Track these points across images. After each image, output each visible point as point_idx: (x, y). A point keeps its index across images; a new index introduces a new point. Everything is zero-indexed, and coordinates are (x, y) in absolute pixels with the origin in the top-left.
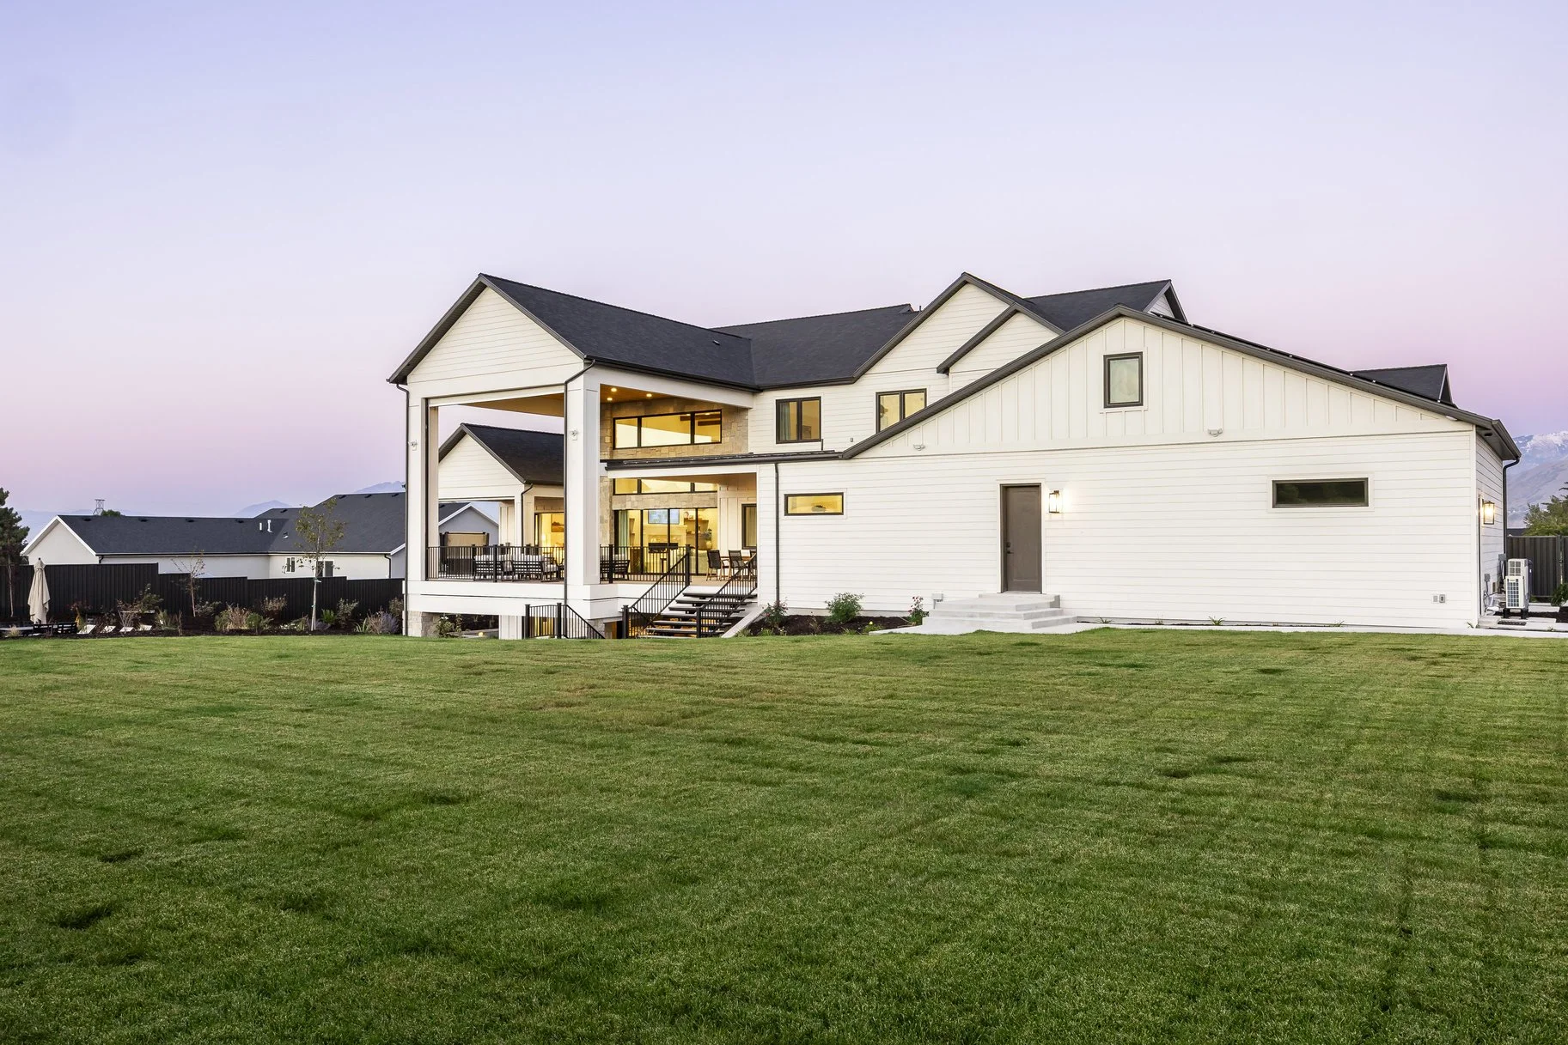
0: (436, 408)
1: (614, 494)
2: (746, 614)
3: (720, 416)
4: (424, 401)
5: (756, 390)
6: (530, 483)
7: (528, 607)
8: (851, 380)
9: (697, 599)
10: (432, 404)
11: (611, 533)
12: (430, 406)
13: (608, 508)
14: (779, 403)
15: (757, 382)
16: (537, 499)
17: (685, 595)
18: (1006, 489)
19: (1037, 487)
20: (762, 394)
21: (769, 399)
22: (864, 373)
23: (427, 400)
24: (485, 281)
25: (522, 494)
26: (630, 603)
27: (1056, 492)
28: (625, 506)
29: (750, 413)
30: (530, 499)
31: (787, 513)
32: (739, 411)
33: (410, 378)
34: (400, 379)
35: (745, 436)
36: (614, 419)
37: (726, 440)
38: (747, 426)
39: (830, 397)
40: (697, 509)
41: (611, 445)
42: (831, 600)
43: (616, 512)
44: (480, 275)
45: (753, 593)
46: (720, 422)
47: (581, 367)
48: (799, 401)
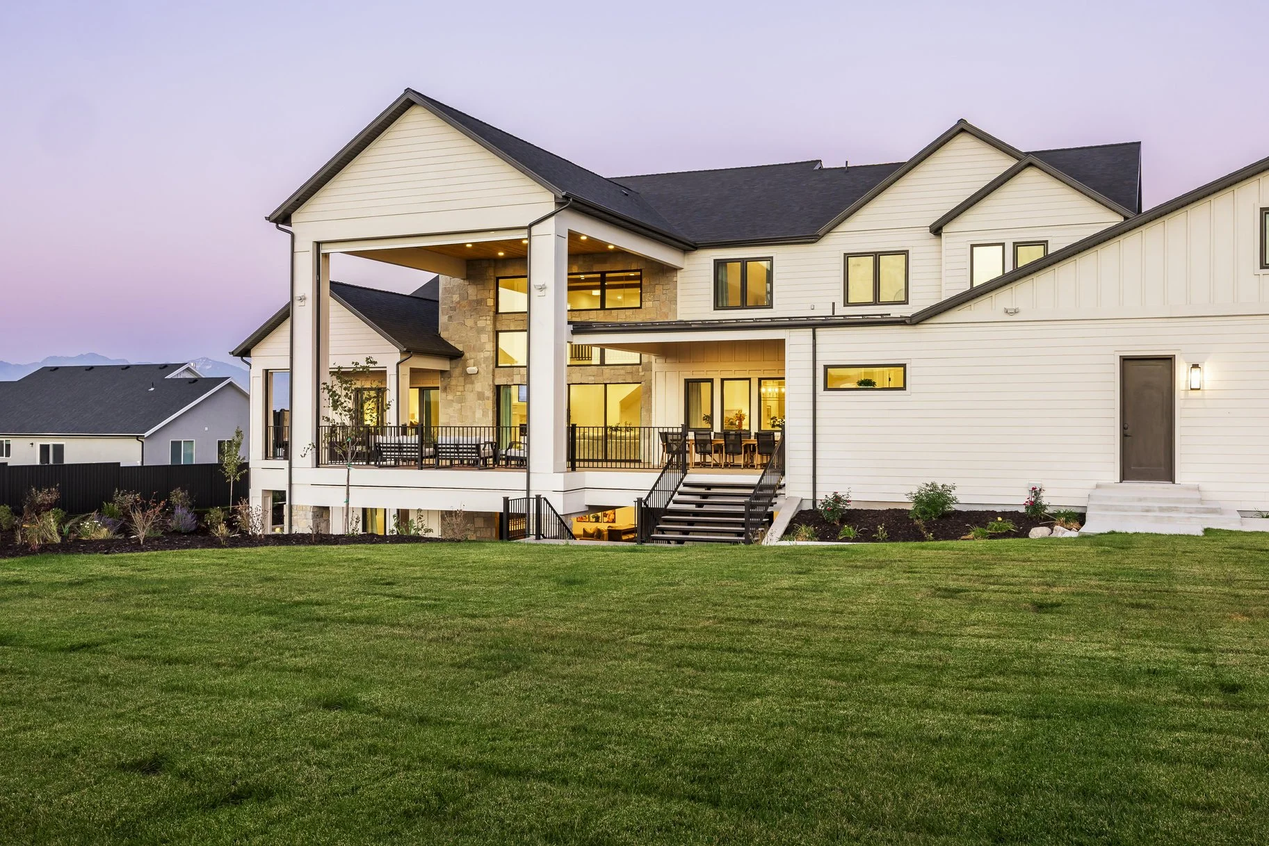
0: (327, 256)
1: (497, 366)
2: (779, 509)
3: (640, 278)
4: (316, 244)
5: (688, 247)
6: (408, 352)
7: (506, 501)
8: (811, 236)
9: (702, 490)
10: (325, 249)
11: (493, 411)
12: (322, 251)
13: (491, 383)
14: (720, 265)
15: (690, 239)
16: (414, 372)
17: (685, 485)
18: (1124, 360)
19: (1169, 360)
20: (696, 252)
21: (705, 260)
22: (828, 232)
23: (318, 244)
24: (412, 97)
25: (398, 364)
26: (644, 495)
27: (1195, 366)
28: (513, 380)
29: (679, 274)
30: (405, 371)
31: (826, 389)
32: (666, 271)
33: (295, 218)
34: (283, 218)
35: (674, 300)
36: (498, 279)
37: (648, 304)
38: (676, 288)
39: (786, 259)
40: (606, 384)
41: (493, 309)
42: (915, 491)
43: (498, 387)
44: (408, 90)
45: (782, 483)
46: (640, 286)
47: (552, 208)
48: (744, 262)
